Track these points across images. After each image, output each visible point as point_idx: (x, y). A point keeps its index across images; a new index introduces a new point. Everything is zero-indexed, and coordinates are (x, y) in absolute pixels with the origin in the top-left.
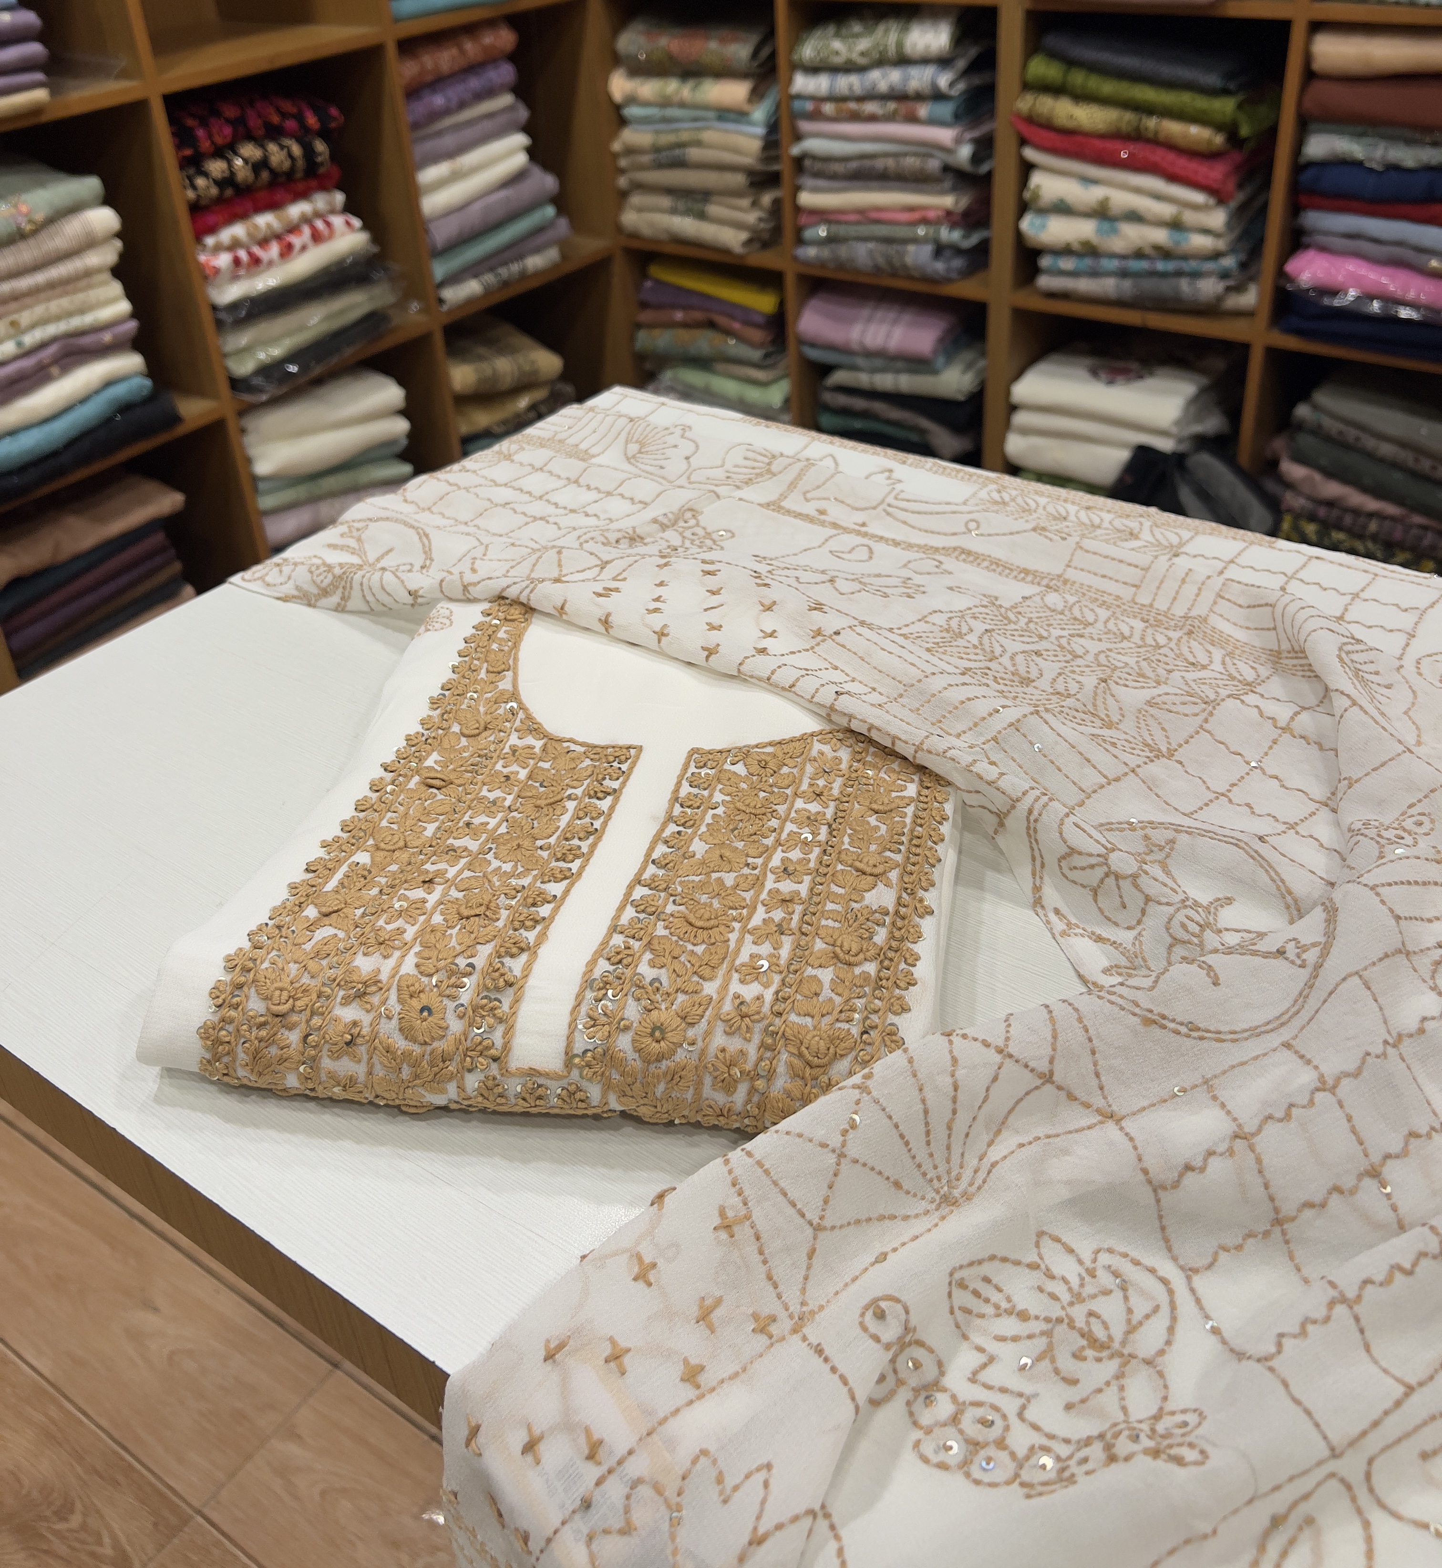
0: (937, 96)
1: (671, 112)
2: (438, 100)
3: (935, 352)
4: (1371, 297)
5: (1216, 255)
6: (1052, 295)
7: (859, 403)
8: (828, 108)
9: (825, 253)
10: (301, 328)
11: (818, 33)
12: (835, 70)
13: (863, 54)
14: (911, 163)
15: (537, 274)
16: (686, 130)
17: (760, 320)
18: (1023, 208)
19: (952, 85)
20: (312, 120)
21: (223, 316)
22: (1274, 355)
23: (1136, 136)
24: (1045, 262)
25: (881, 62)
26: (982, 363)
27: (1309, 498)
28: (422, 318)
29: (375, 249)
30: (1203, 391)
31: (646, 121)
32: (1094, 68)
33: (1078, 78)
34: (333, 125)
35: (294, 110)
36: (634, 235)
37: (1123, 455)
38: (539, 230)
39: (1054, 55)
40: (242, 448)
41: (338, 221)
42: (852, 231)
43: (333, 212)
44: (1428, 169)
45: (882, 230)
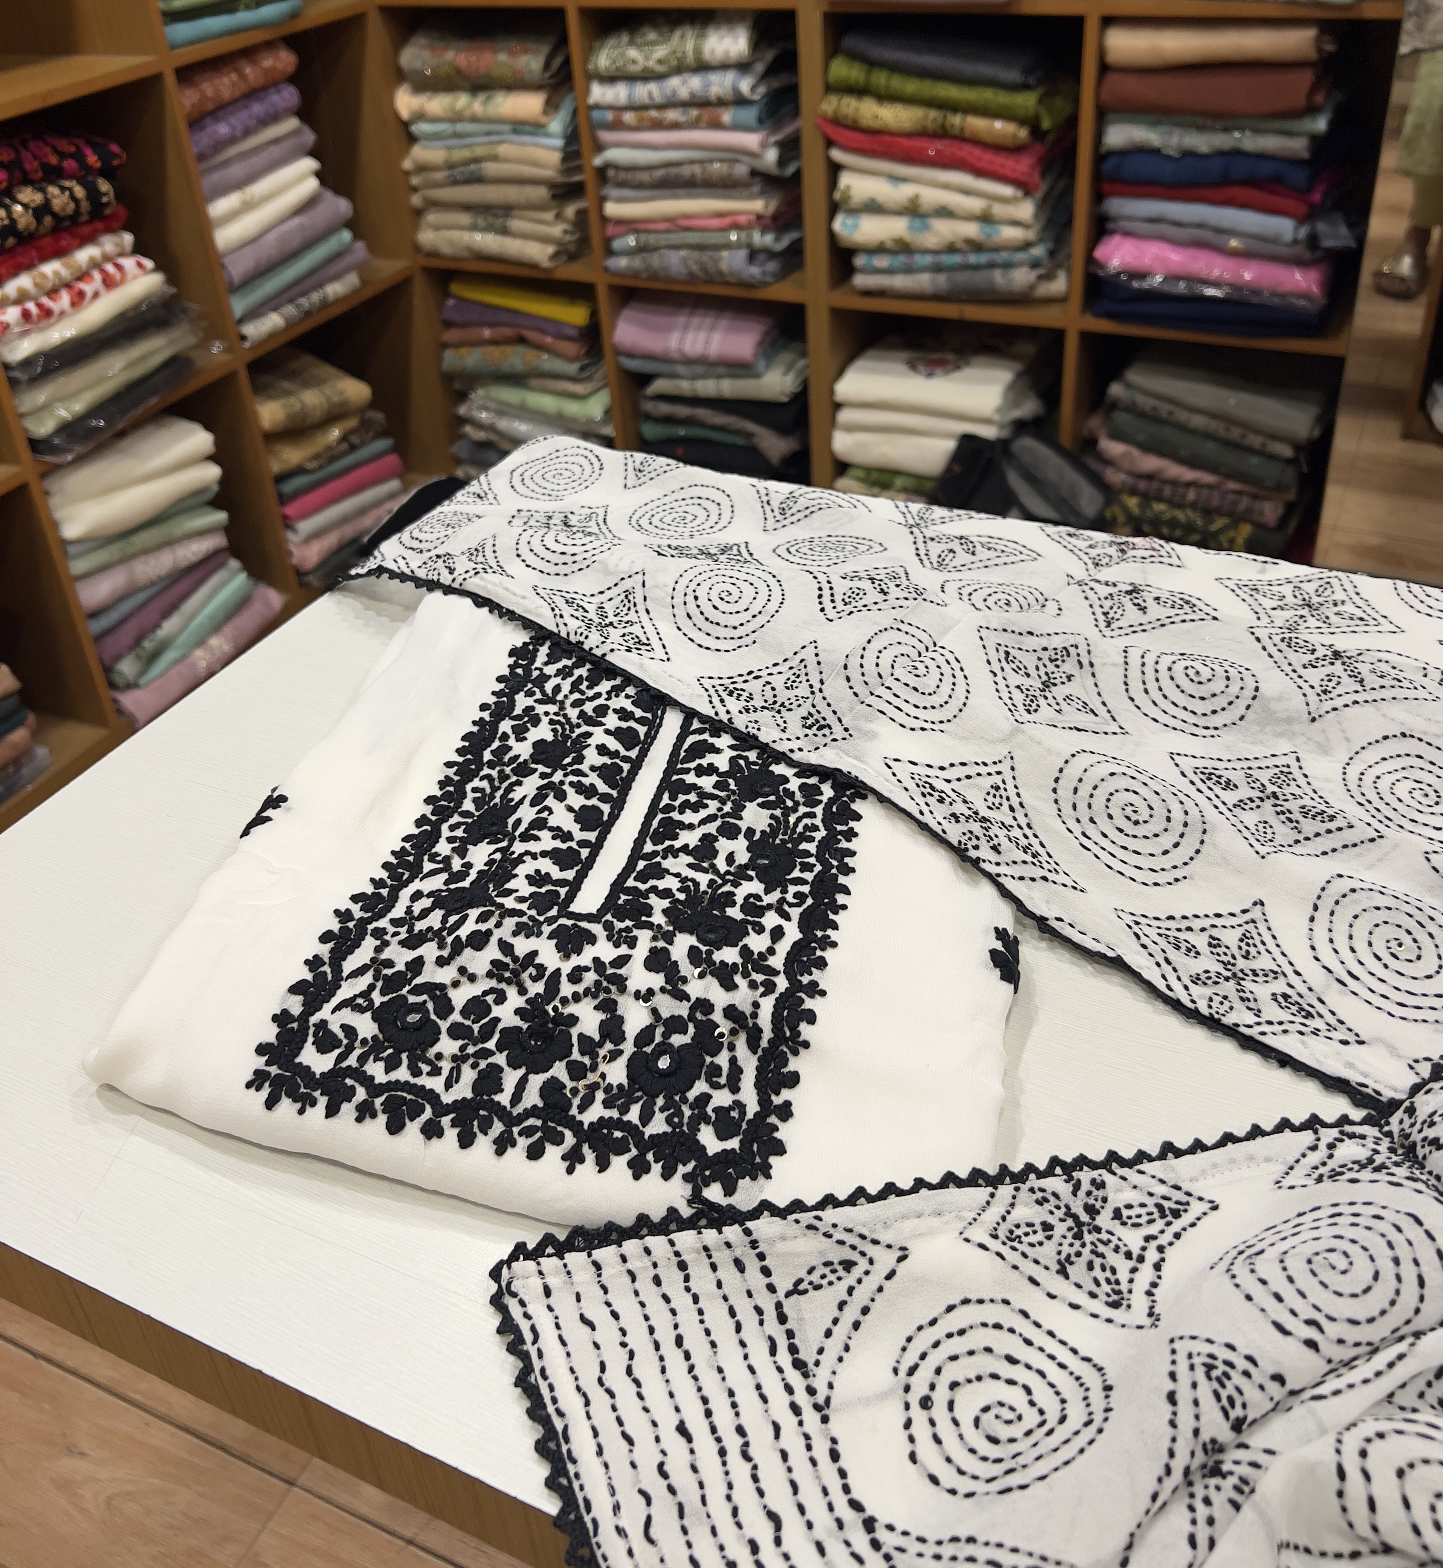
0: (740, 101)
1: (460, 127)
2: (223, 129)
3: (756, 355)
4: (1178, 278)
5: (1026, 246)
6: (868, 293)
7: (683, 411)
8: (629, 117)
9: (637, 263)
10: (100, 381)
11: (612, 42)
12: (631, 78)
13: (660, 62)
14: (717, 169)
15: (338, 301)
16: (479, 145)
17: (574, 333)
18: (834, 209)
19: (753, 89)
20: (92, 159)
21: (16, 374)
22: (1088, 338)
23: (943, 133)
24: (860, 261)
25: (680, 69)
26: (801, 363)
27: (1131, 473)
28: (226, 357)
29: (173, 290)
30: (1019, 376)
31: (436, 137)
32: (894, 68)
33: (880, 79)
34: (116, 162)
35: (73, 149)
36: (434, 254)
37: (950, 445)
38: (338, 255)
39: (854, 56)
40: (48, 511)
41: (129, 263)
42: (663, 239)
43: (122, 254)
44: (1221, 154)
45: (693, 237)
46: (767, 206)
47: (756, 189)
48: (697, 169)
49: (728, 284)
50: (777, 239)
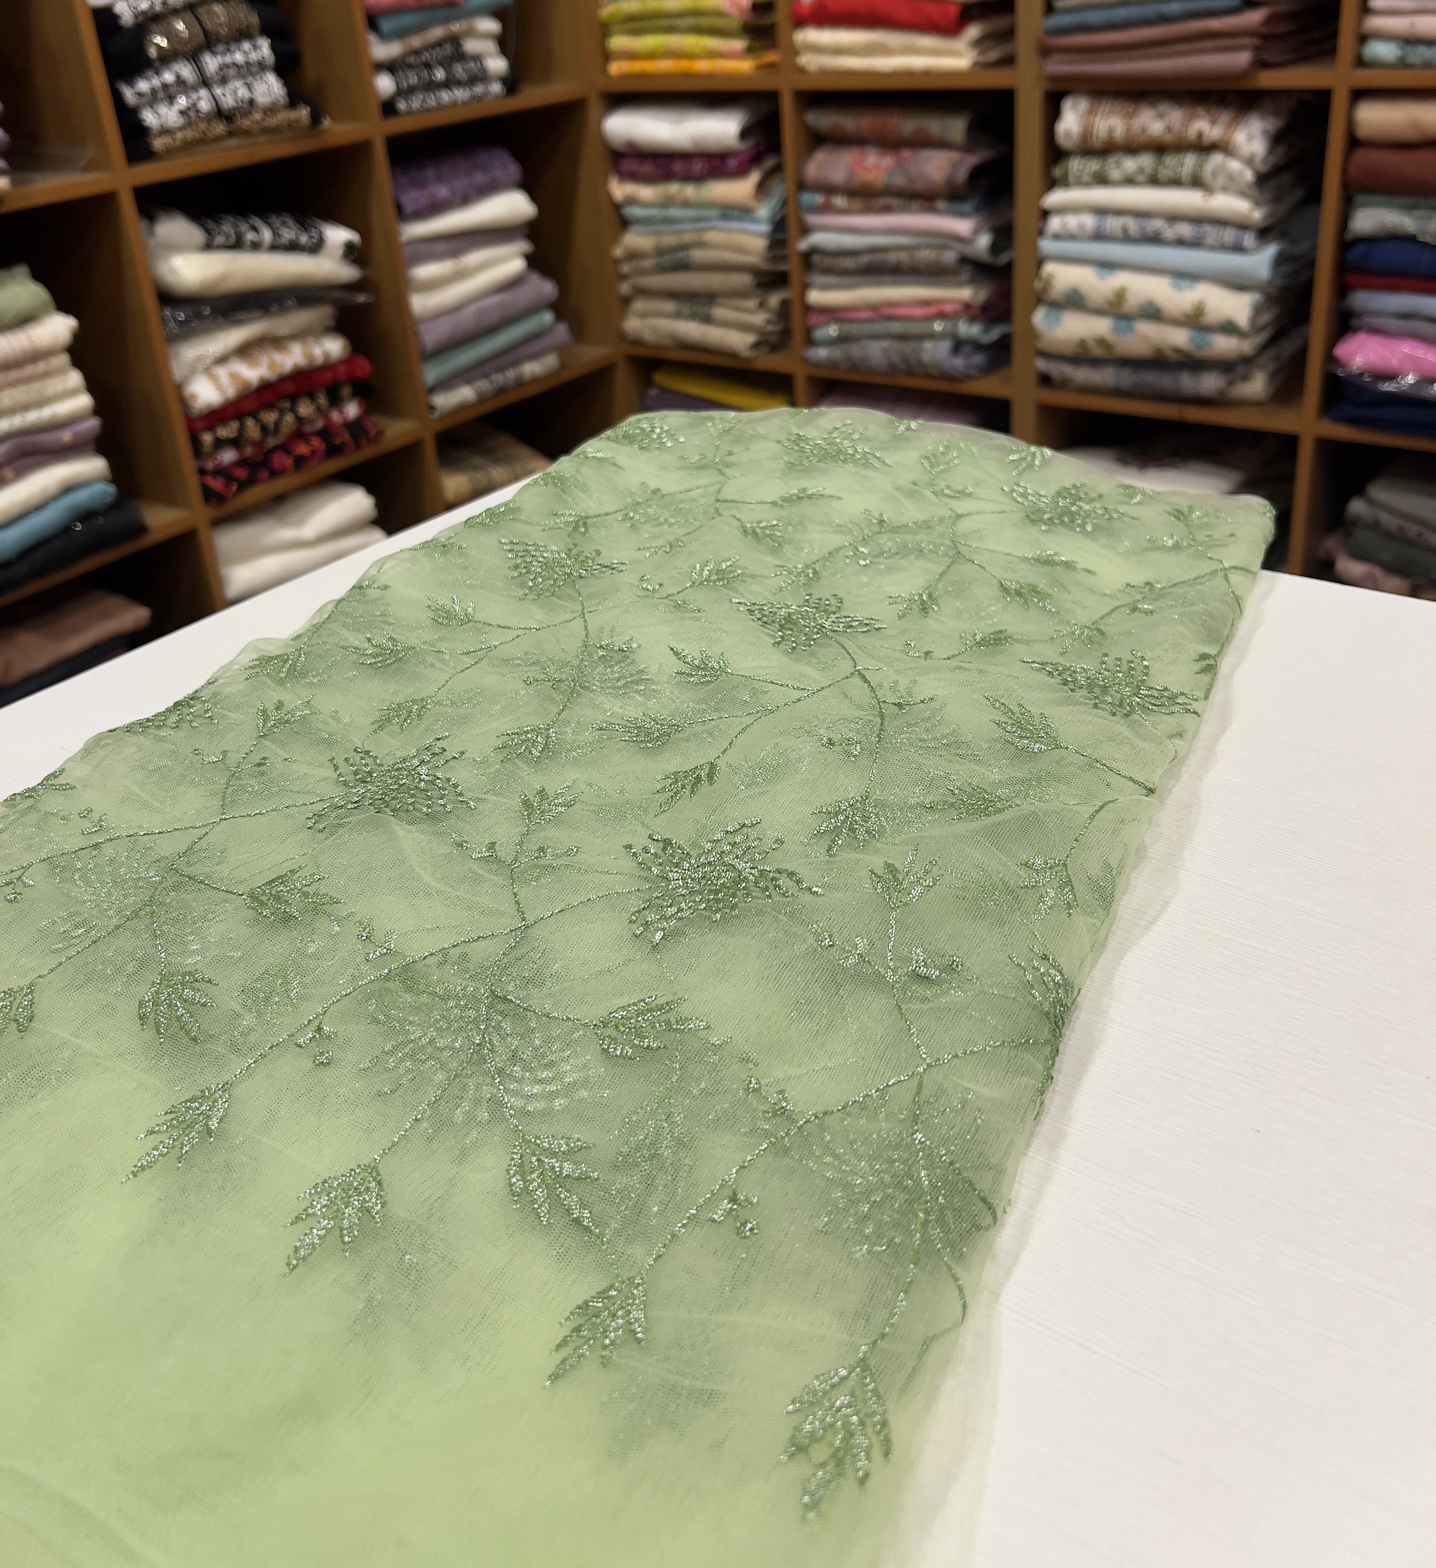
1: (673, 212)
4: (1430, 379)
8: (839, 199)
9: (837, 353)
14: (926, 255)
15: (535, 380)
16: (687, 231)
18: (1035, 298)
22: (1324, 446)
28: (411, 429)
31: (648, 221)
36: (637, 342)
38: (536, 336)
42: (864, 329)
45: (896, 327)
46: (976, 295)
47: (965, 275)
48: (903, 256)
49: (930, 376)
50: (986, 331)
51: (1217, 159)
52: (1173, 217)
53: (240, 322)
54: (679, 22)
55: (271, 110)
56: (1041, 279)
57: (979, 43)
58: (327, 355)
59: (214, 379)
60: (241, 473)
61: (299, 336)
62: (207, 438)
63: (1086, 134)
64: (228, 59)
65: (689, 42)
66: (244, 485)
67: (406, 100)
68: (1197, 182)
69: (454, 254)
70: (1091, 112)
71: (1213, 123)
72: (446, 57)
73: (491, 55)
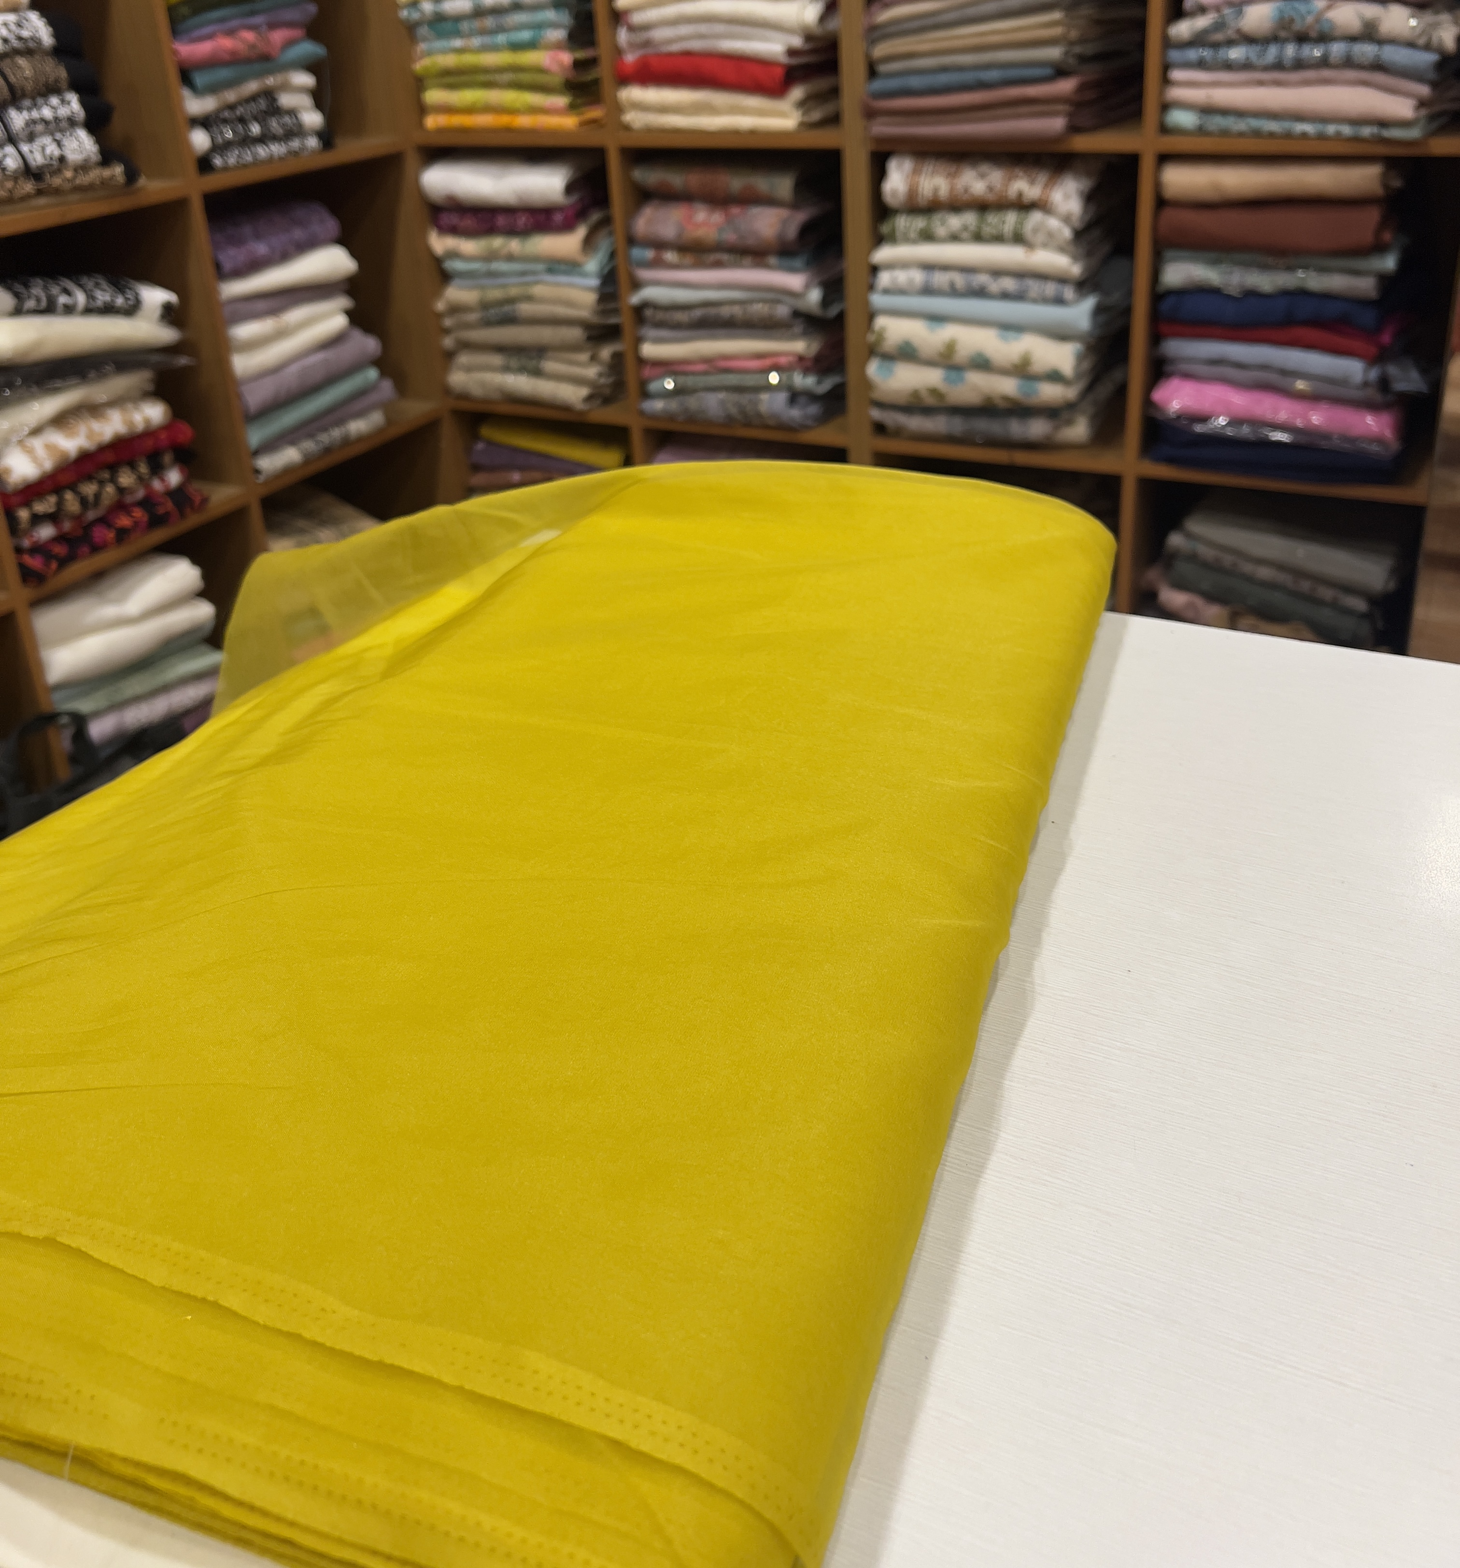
1: (495, 266)
4: (1242, 421)
8: (670, 254)
9: (673, 405)
14: (759, 309)
15: (361, 439)
16: (515, 285)
22: (1147, 485)
31: (470, 275)
36: (464, 396)
38: (362, 393)
42: (700, 381)
44: (1286, 293)
45: (732, 379)
46: (809, 346)
47: (798, 329)
48: (737, 310)
49: (767, 427)
50: (819, 382)
51: (1036, 217)
52: (997, 273)
53: (56, 391)
54: (498, 78)
55: (83, 167)
56: (873, 332)
57: (802, 104)
58: (147, 421)
59: (30, 452)
60: (60, 550)
61: (117, 402)
62: (23, 514)
63: (912, 193)
64: (35, 114)
65: (510, 97)
66: (64, 562)
67: (222, 156)
68: (1018, 239)
69: (274, 312)
70: (916, 172)
71: (1032, 182)
72: (261, 111)
73: (306, 109)
